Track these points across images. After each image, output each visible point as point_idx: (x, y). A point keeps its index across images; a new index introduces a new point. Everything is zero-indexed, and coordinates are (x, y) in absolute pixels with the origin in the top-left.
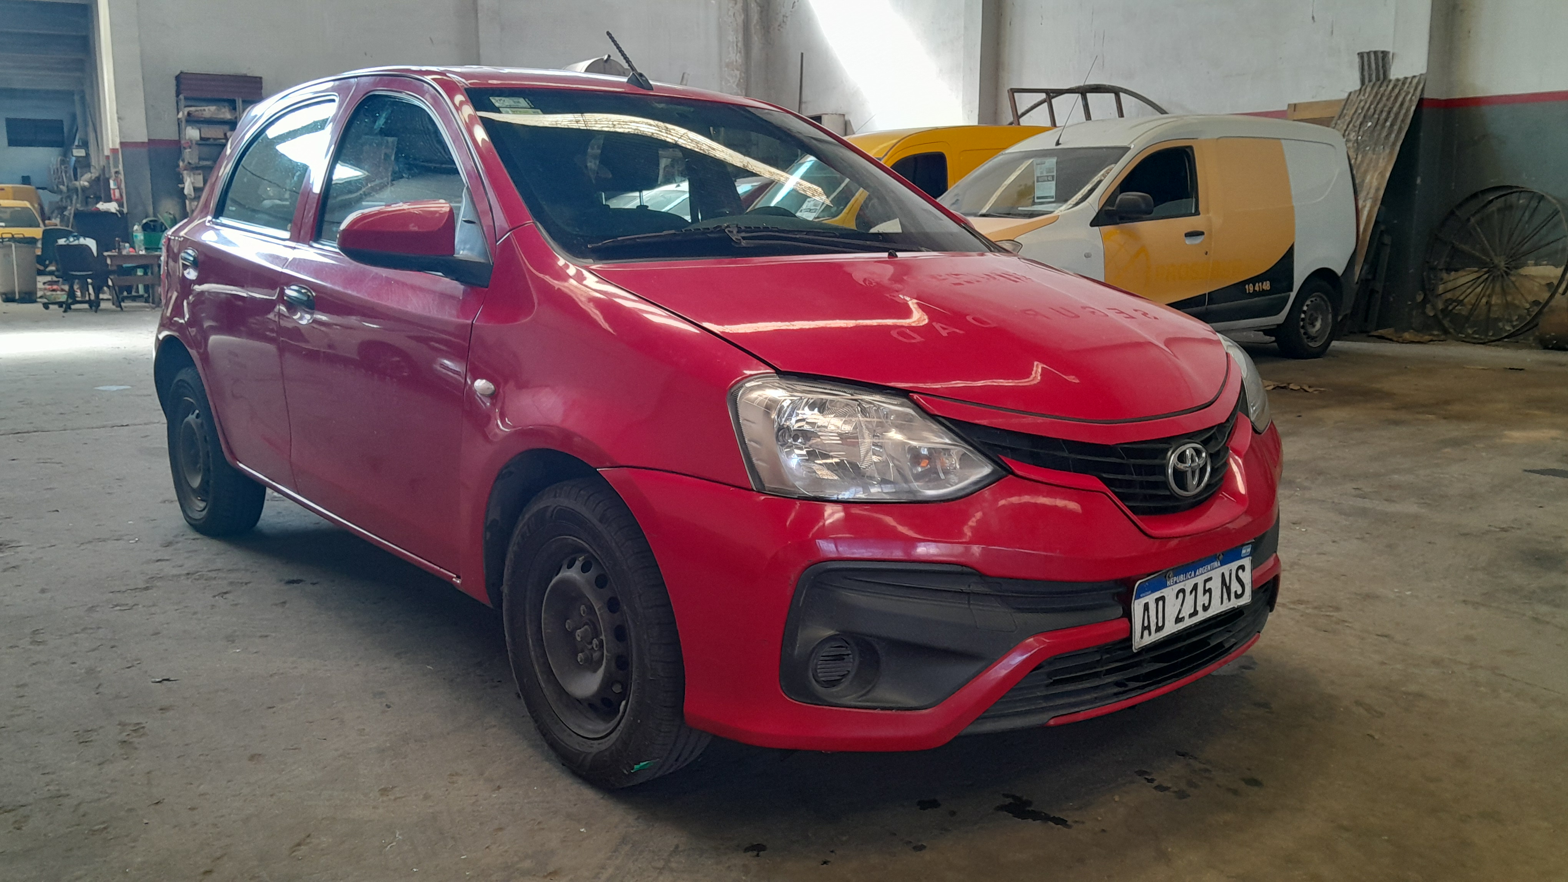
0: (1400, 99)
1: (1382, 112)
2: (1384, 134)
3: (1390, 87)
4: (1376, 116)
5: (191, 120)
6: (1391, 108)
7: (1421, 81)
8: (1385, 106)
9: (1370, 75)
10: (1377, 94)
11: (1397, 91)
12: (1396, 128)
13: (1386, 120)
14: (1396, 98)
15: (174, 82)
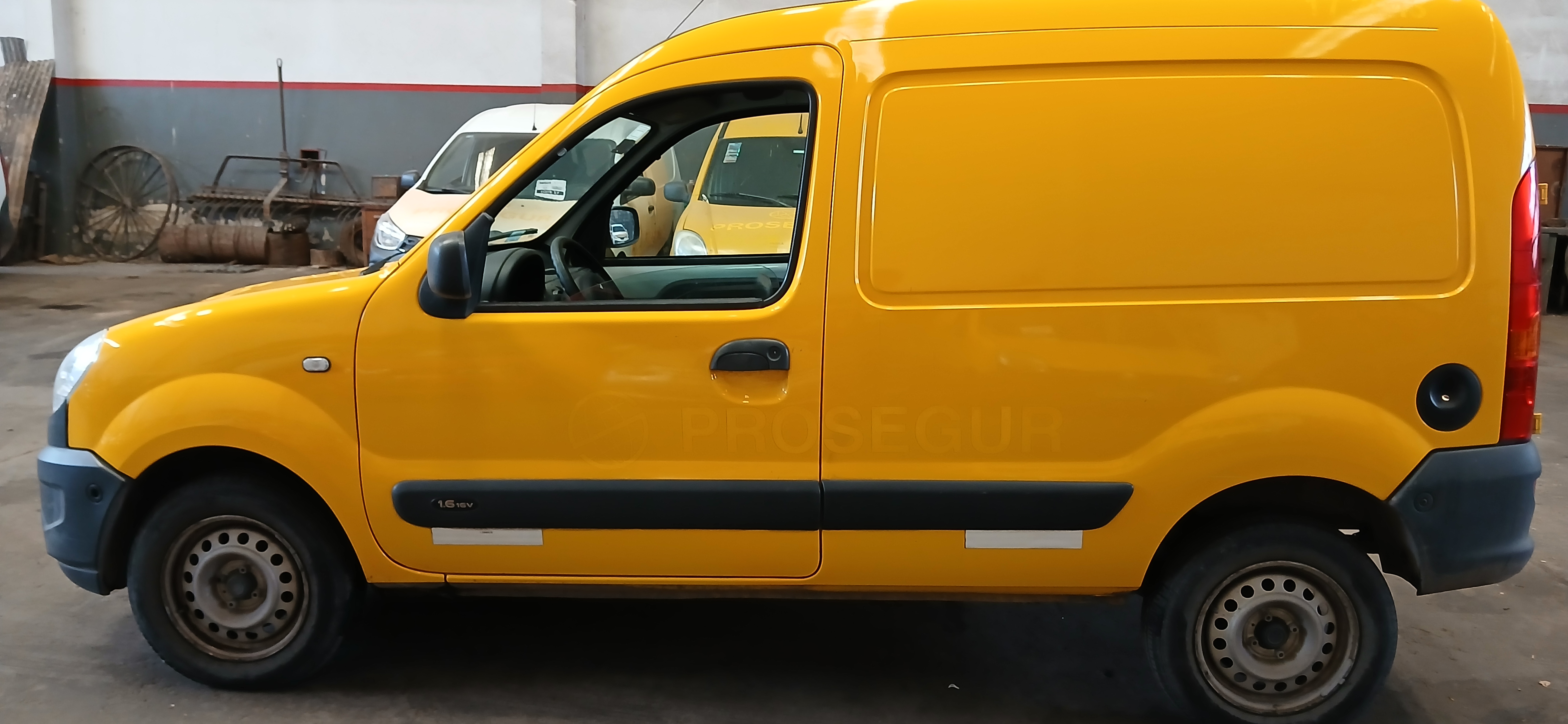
0: (37, 78)
1: (23, 87)
2: (27, 104)
3: (28, 67)
4: (19, 90)
6: (30, 85)
7: (52, 65)
8: (25, 82)
9: (11, 56)
10: (18, 72)
11: (33, 71)
12: (35, 100)
13: (27, 93)
14: (34, 76)
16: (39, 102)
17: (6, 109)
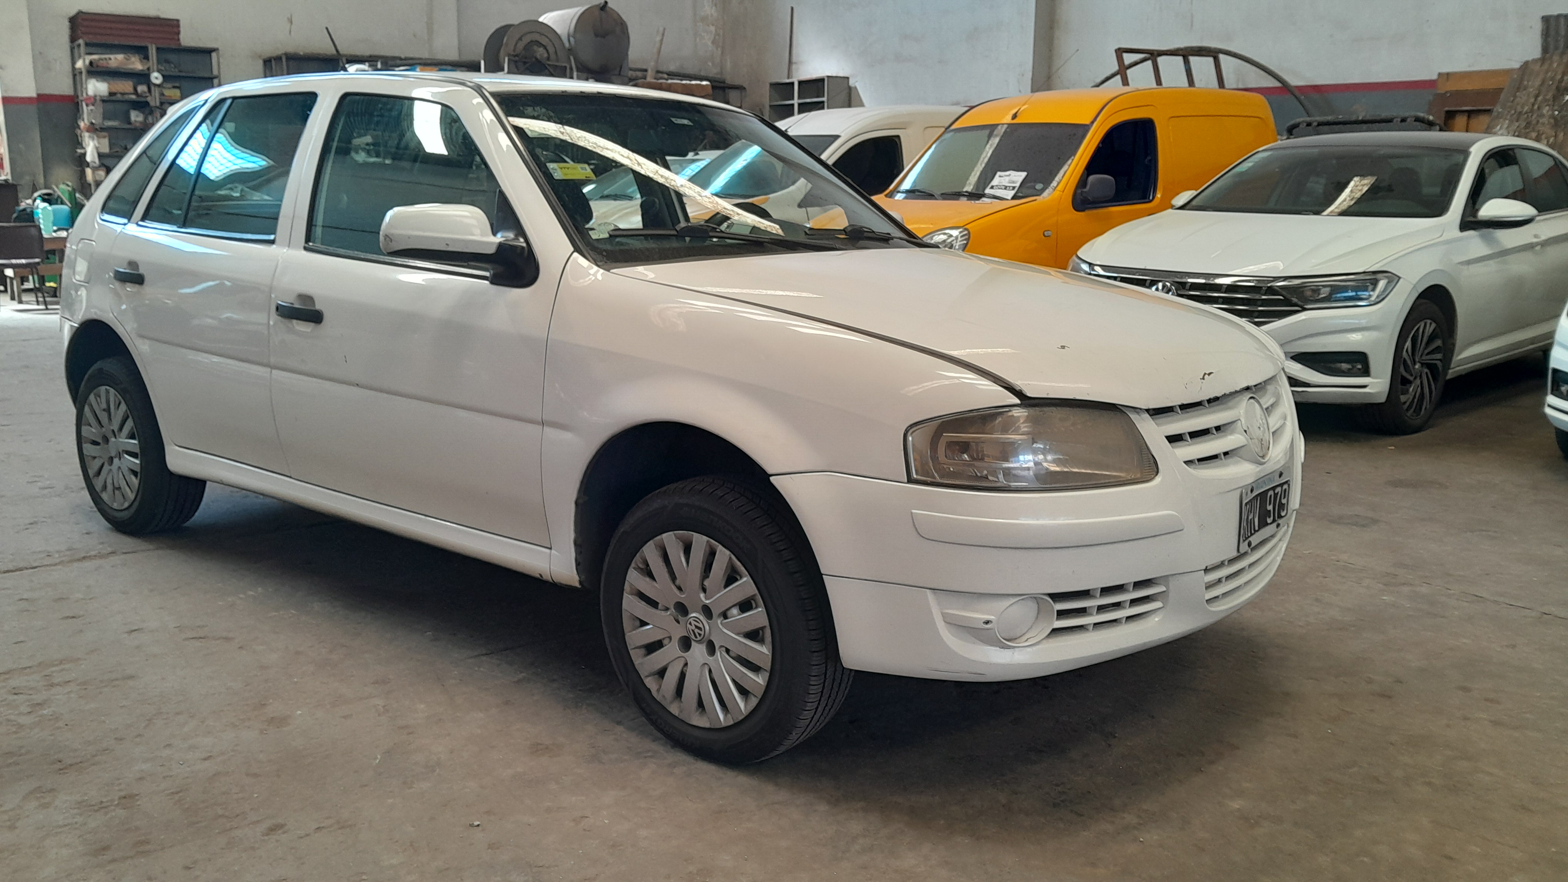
5: (95, 71)
9: (1557, 42)
15: (67, 24)
17: (1553, 117)
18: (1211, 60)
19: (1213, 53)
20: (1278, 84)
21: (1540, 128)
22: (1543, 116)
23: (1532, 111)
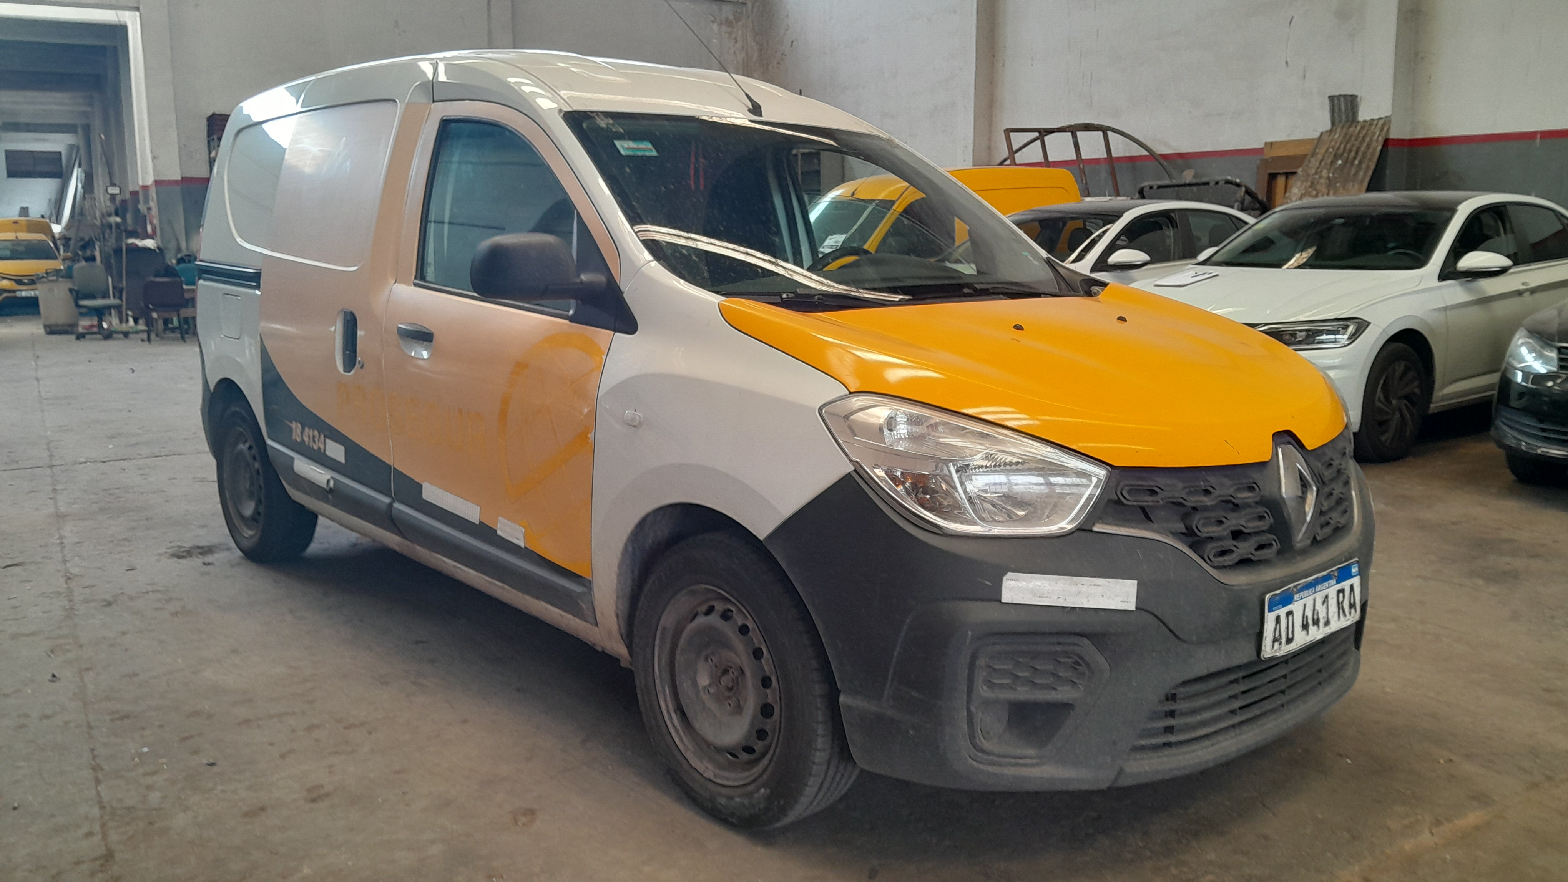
0: (1368, 139)
1: (1350, 151)
2: (1353, 171)
3: (1359, 128)
4: (1346, 155)
6: (1358, 149)
7: (1386, 122)
8: (1353, 145)
9: (1340, 116)
10: (1346, 134)
11: (1364, 131)
12: (1364, 166)
13: (1355, 158)
14: (1364, 138)
15: (205, 122)
16: (1368, 167)
17: (1328, 178)
18: (1101, 133)
19: (1104, 130)
20: (1147, 153)
21: (1318, 187)
22: (1320, 177)
23: (1316, 173)
